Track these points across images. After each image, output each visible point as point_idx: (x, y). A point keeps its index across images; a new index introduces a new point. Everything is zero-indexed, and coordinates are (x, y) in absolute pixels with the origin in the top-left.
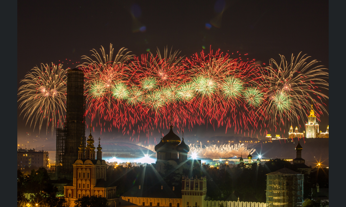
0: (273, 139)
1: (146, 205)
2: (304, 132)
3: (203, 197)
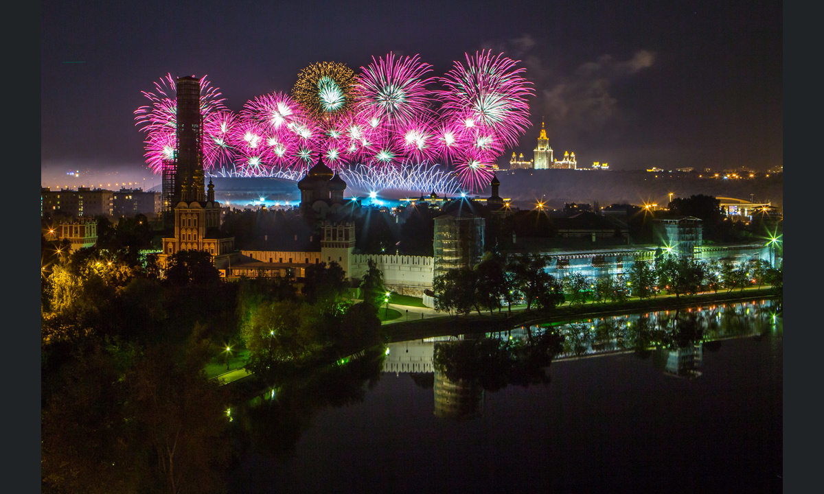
0: (487, 171)
1: (274, 261)
2: (532, 161)
3: (350, 250)
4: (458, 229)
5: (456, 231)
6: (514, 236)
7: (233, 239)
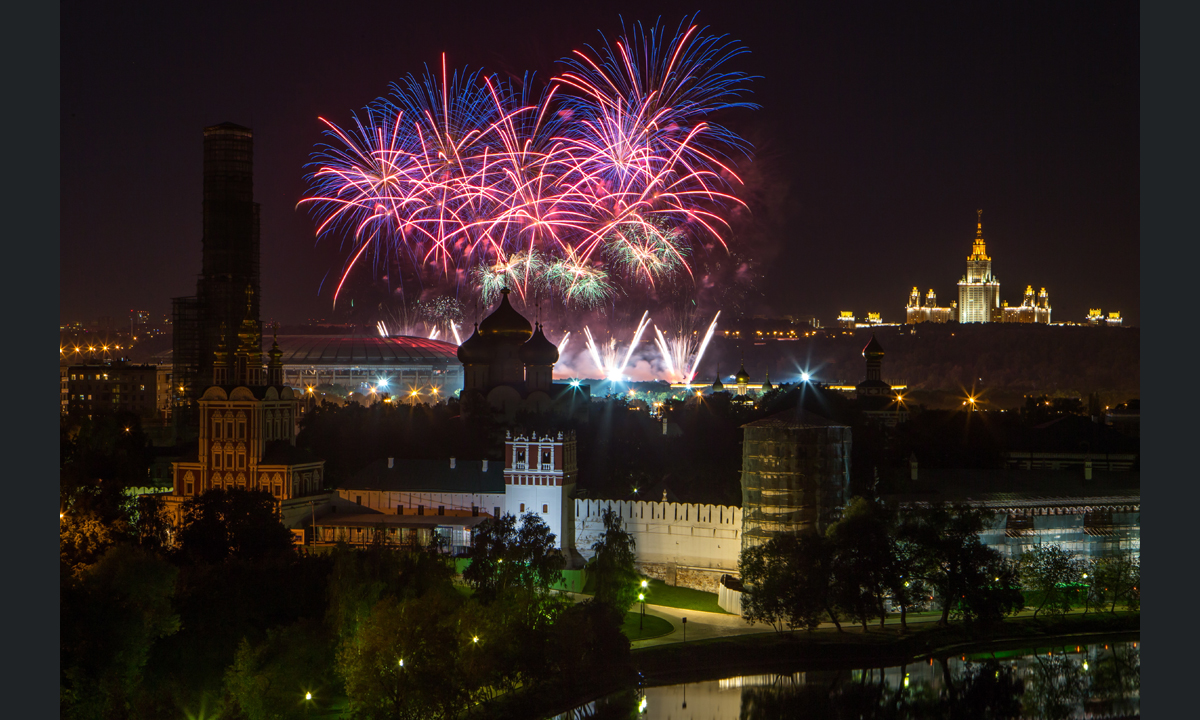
0: (858, 326)
1: (406, 511)
2: (955, 305)
3: (566, 489)
4: (794, 448)
5: (789, 453)
6: (915, 464)
7: (320, 464)
